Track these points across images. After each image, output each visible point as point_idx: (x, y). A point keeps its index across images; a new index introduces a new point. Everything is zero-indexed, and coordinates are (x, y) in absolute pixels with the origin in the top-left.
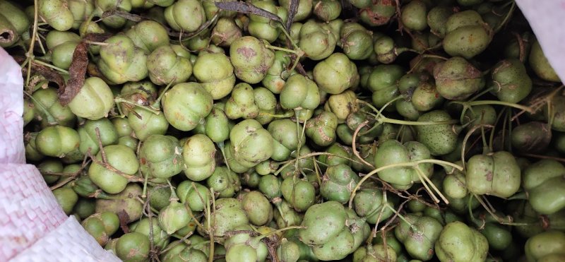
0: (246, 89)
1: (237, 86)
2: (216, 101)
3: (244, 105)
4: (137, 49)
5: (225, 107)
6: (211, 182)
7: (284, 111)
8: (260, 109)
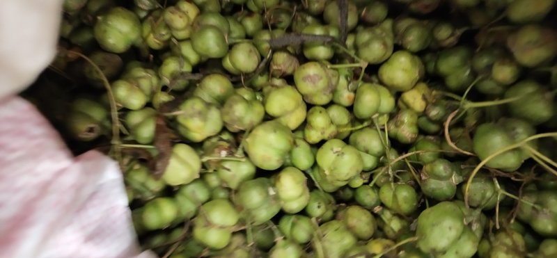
0: (321, 112)
1: (311, 111)
2: (294, 131)
3: (323, 128)
4: (208, 105)
5: (304, 135)
6: (310, 211)
7: (361, 121)
8: (338, 126)
